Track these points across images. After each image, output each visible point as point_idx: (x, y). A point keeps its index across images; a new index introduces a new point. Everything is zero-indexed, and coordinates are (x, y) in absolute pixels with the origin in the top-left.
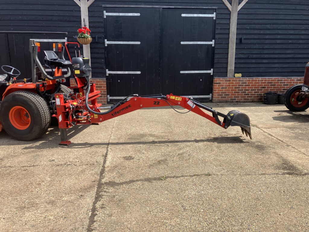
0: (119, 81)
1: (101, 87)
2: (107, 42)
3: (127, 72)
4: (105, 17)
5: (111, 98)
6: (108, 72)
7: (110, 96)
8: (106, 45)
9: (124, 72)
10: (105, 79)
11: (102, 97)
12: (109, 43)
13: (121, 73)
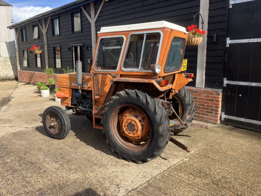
0: (240, 95)
1: (213, 100)
2: (229, 41)
3: (254, 84)
4: (231, 7)
5: (227, 117)
6: (226, 82)
7: (225, 114)
8: (228, 46)
9: (250, 83)
10: (220, 91)
11: (213, 113)
12: (233, 43)
13: (245, 84)
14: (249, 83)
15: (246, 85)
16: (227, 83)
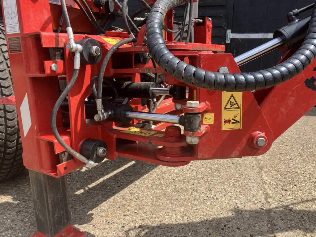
6: (230, 35)
13: (258, 36)
14: (263, 34)
15: (260, 38)
16: (231, 37)
